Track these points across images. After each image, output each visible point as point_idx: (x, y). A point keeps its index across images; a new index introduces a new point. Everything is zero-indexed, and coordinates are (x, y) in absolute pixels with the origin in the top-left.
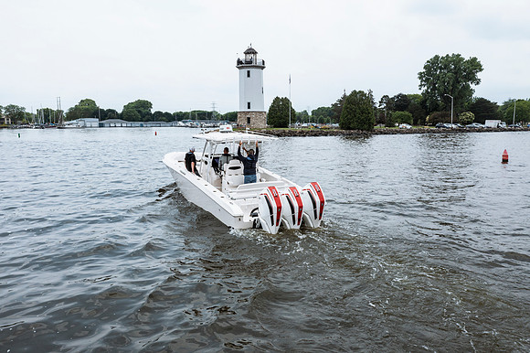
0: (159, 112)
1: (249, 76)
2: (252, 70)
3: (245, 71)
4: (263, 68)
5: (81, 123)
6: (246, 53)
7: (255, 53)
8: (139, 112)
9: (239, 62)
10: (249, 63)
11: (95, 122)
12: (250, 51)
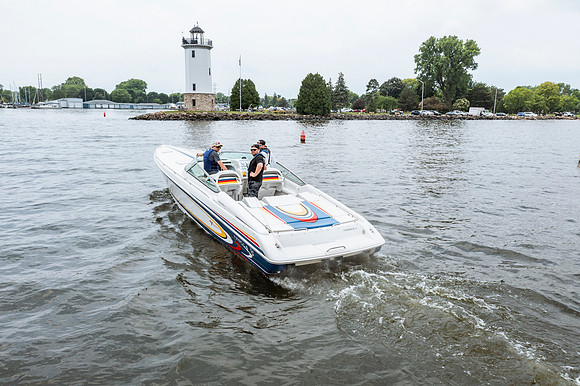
0: (154, 93)
1: (193, 56)
2: (197, 50)
3: (190, 50)
4: (210, 48)
5: (63, 103)
6: (192, 32)
7: (202, 32)
8: (130, 92)
9: (185, 41)
10: (194, 44)
11: (79, 102)
12: (196, 30)
